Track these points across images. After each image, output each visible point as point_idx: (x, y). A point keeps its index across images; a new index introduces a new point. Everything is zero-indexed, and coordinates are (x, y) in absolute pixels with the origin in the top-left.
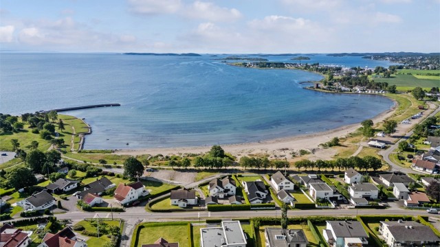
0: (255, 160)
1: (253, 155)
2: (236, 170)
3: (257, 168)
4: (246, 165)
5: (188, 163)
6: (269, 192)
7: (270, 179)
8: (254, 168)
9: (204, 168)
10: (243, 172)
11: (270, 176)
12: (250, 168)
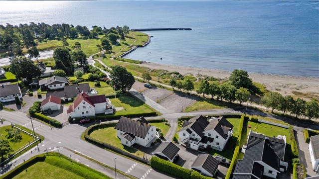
0: (293, 102)
1: (301, 94)
2: (256, 109)
3: (294, 115)
4: (274, 105)
5: (190, 86)
6: (291, 167)
7: (308, 141)
8: (288, 113)
9: (210, 96)
10: (264, 115)
11: (311, 134)
12: (281, 112)
